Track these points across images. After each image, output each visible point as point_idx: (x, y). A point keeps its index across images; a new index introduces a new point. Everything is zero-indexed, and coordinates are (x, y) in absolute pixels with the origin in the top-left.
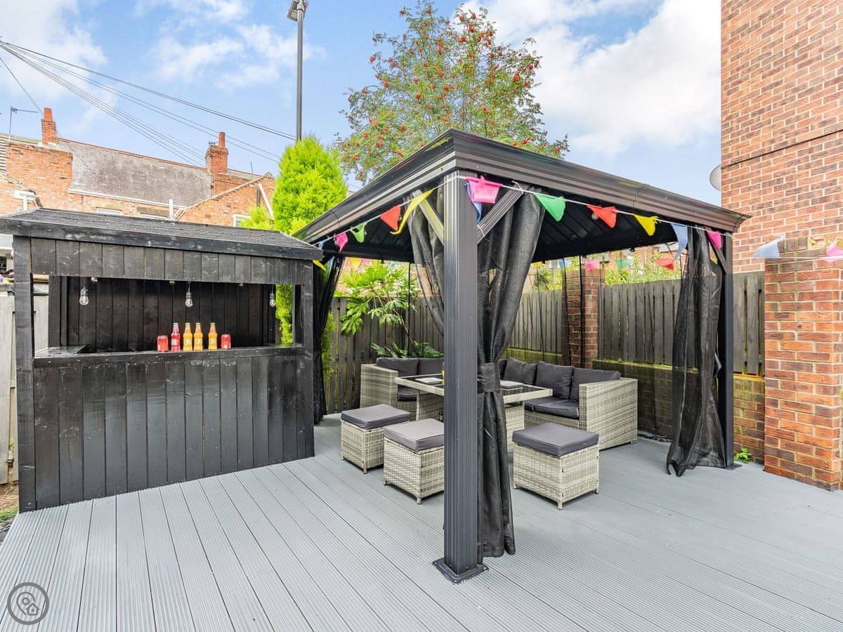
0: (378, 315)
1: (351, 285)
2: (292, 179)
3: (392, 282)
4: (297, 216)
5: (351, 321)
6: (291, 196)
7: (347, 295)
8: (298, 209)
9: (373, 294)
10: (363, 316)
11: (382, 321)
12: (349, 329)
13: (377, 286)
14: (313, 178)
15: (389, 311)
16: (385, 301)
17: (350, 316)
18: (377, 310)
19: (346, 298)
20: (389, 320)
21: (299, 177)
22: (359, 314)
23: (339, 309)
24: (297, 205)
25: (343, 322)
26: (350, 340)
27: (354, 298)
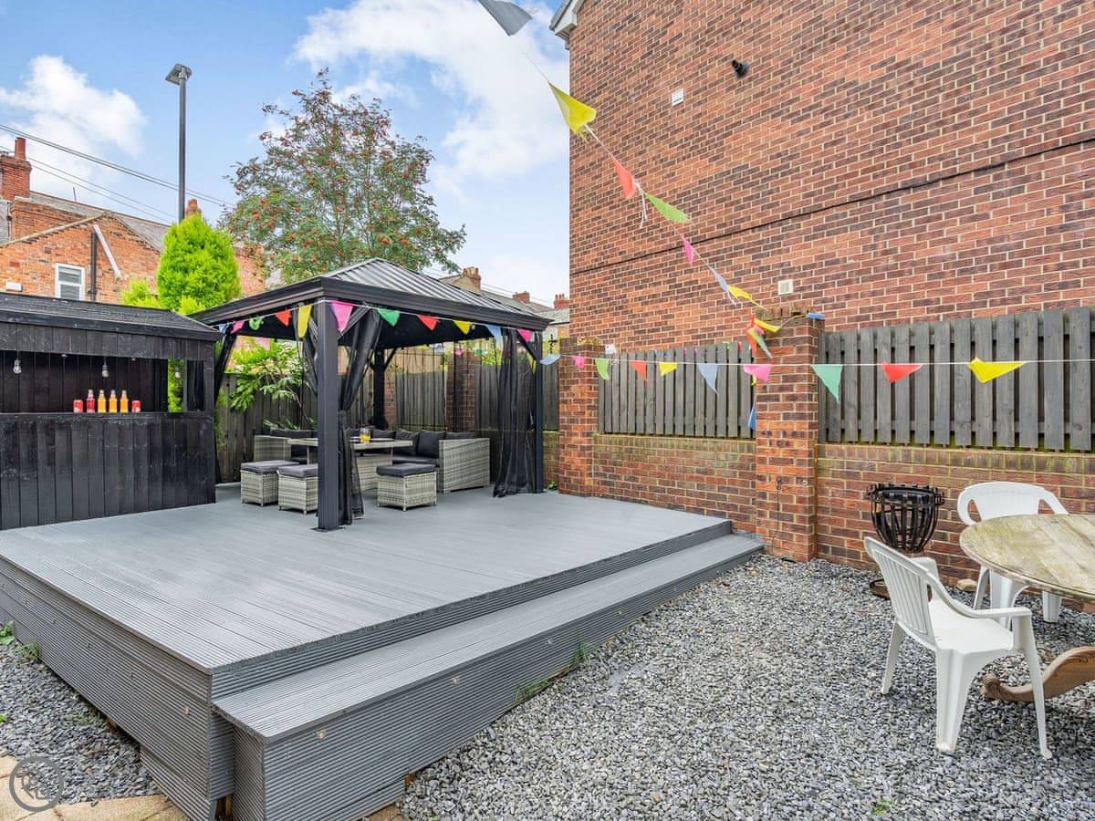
0: (271, 391)
1: (240, 362)
2: (180, 259)
3: (286, 360)
4: (187, 294)
5: (242, 397)
6: (179, 275)
7: (237, 372)
8: (188, 288)
9: (265, 371)
10: (254, 392)
11: (275, 397)
12: (240, 405)
13: (270, 364)
14: (203, 259)
15: (281, 388)
16: (278, 378)
17: (240, 393)
18: (269, 387)
19: (236, 374)
20: (282, 395)
21: (188, 257)
22: (249, 390)
23: (228, 385)
24: (186, 284)
25: (232, 398)
26: (240, 416)
27: (244, 375)
